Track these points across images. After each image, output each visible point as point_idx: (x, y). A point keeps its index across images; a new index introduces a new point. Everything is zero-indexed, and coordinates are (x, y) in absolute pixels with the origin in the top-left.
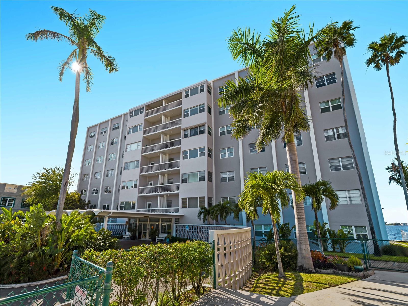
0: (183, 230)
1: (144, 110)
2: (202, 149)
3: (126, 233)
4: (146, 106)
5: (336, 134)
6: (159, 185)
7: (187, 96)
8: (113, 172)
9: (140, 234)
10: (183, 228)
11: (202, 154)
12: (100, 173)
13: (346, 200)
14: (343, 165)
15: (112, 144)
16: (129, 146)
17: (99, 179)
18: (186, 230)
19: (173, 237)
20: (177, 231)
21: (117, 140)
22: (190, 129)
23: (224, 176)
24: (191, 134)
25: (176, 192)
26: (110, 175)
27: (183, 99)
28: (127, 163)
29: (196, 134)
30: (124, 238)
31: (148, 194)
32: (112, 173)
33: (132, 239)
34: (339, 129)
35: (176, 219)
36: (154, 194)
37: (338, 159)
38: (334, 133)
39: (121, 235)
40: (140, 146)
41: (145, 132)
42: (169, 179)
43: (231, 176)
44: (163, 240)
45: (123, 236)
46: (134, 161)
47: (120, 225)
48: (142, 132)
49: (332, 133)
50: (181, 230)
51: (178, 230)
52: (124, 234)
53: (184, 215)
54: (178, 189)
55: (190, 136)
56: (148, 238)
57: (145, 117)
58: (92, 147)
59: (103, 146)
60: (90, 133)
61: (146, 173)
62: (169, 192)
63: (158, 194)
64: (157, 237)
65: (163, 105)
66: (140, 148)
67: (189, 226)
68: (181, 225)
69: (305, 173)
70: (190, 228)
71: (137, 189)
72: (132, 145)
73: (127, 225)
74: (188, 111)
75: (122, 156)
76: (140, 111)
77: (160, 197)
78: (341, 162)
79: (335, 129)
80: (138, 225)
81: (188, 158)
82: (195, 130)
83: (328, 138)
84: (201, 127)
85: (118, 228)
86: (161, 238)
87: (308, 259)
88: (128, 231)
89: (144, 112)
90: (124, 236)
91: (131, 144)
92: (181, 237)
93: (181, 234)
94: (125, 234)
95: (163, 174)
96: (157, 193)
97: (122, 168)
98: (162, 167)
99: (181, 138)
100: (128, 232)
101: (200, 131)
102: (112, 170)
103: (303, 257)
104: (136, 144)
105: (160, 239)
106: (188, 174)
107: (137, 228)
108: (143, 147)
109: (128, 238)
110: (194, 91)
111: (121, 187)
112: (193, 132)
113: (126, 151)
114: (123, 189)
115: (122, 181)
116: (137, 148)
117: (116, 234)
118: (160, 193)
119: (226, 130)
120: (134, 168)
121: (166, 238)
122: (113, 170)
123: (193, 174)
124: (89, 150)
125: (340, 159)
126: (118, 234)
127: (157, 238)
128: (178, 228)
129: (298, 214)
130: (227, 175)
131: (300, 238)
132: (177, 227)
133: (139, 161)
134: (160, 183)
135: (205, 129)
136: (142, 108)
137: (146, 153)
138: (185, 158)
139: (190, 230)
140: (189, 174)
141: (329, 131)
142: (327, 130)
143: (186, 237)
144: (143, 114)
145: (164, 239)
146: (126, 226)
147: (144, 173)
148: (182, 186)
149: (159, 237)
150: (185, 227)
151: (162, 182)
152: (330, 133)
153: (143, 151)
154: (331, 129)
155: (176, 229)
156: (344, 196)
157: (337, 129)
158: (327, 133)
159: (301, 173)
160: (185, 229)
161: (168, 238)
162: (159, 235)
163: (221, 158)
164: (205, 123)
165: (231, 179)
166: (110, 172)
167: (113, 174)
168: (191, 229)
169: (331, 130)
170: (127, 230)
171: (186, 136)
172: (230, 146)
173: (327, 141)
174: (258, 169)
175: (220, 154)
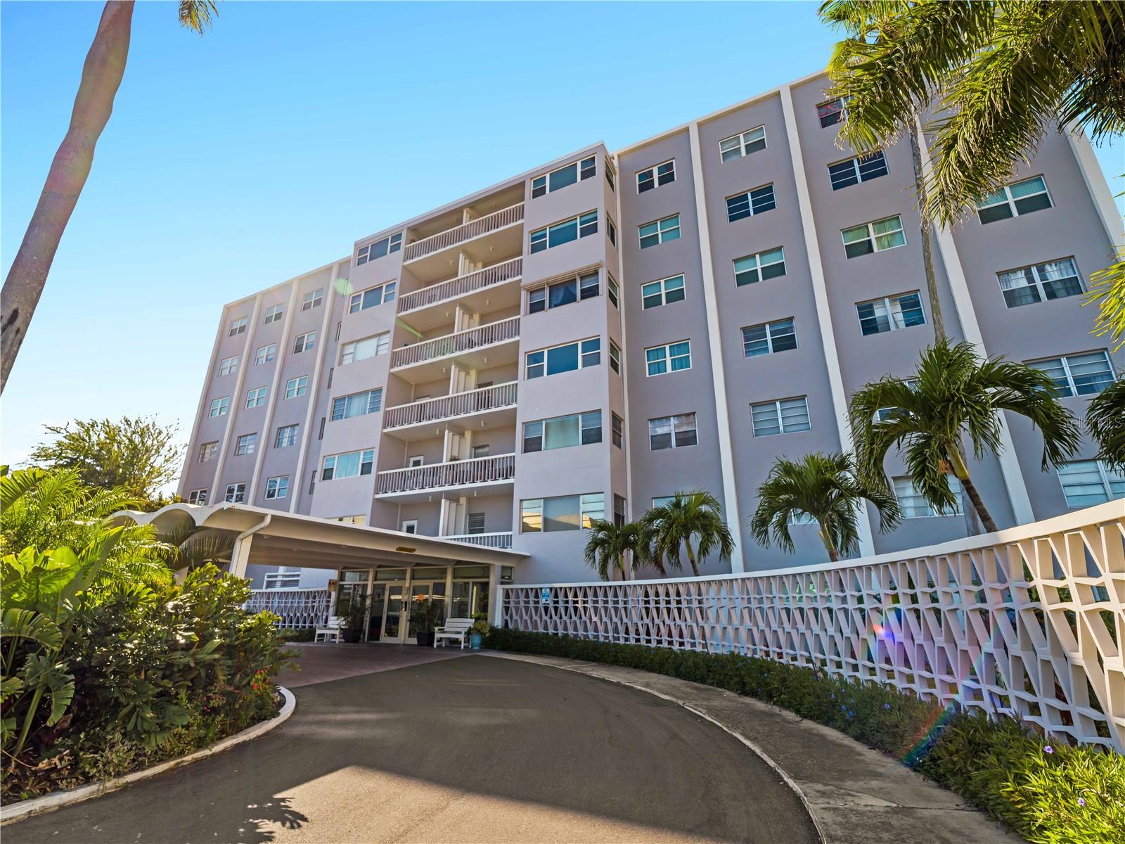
0: (532, 605)
1: (403, 241)
2: (593, 344)
3: (326, 622)
4: (408, 228)
5: (1038, 284)
6: (445, 463)
7: (539, 192)
8: (296, 433)
9: (376, 623)
10: (532, 598)
11: (593, 360)
12: (253, 436)
13: (1102, 492)
14: (1076, 380)
15: (298, 349)
16: (349, 349)
17: (251, 454)
18: (541, 606)
19: (493, 629)
20: (507, 609)
21: (312, 338)
22: (551, 288)
23: (660, 431)
24: (555, 302)
25: (501, 482)
26: (285, 442)
27: (529, 202)
28: (343, 398)
29: (570, 298)
30: (321, 635)
31: (408, 492)
32: (292, 437)
33: (347, 641)
34: (1048, 267)
35: (503, 568)
36: (427, 490)
37: (1057, 359)
38: (1031, 280)
39: (311, 627)
40: (387, 346)
41: (404, 305)
42: (476, 448)
43: (686, 428)
44: (457, 641)
45: (318, 632)
46: (366, 392)
47: (308, 595)
48: (394, 303)
49: (1024, 283)
50: (522, 604)
51: (512, 605)
52: (322, 623)
53: (529, 556)
54: (510, 472)
55: (550, 307)
56: (403, 635)
57: (405, 261)
58: (235, 362)
59: (269, 357)
60: (232, 322)
61: (402, 427)
62: (479, 484)
63: (441, 492)
64: (436, 629)
65: (464, 224)
66: (385, 351)
67: (551, 589)
68: (522, 589)
70: (556, 596)
71: (371, 478)
72: (362, 345)
73: (334, 594)
74: (544, 236)
75: (327, 382)
76: (390, 245)
77: (448, 502)
78: (1067, 370)
79: (1034, 270)
80: (369, 592)
81: (542, 375)
82: (567, 289)
83: (1012, 298)
84: (586, 280)
85: (303, 605)
86: (451, 632)
88: (337, 614)
89: (403, 247)
90: (320, 629)
91: (358, 341)
92: (521, 628)
93: (521, 617)
94: (324, 624)
95: (458, 429)
96: (437, 489)
97: (324, 419)
98: (456, 406)
99: (519, 314)
100: (335, 618)
101: (581, 290)
102: (293, 426)
104: (374, 342)
105: (446, 638)
106: (544, 423)
107: (368, 602)
108: (394, 348)
109: (333, 636)
110: (563, 176)
111: (319, 475)
112: (561, 295)
113: (340, 364)
114: (324, 479)
115: (322, 454)
116: (377, 351)
117: (294, 624)
118: (447, 488)
119: (663, 292)
120: (365, 413)
121: (469, 633)
122: (297, 428)
123: (563, 423)
124: (226, 372)
125: (1064, 361)
126: (300, 625)
127: (438, 636)
128: (512, 599)
130: (670, 428)
132: (507, 595)
133: (380, 390)
134: (449, 458)
135: (600, 283)
136: (399, 236)
137: (404, 367)
138: (534, 373)
139: (556, 602)
140: (546, 424)
141: (1012, 276)
142: (1007, 272)
143: (541, 630)
144: (400, 253)
145: (461, 637)
146: (330, 596)
147: (397, 428)
148: (524, 462)
149: (442, 631)
150: (537, 593)
151: (455, 454)
152: (1019, 282)
153: (396, 359)
154: (1020, 269)
155: (505, 602)
156: (1093, 478)
157: (1041, 269)
158: (1007, 282)
160: (537, 602)
161: (479, 632)
162: (443, 625)
163: (648, 375)
164: (600, 265)
165: (686, 439)
166: (287, 433)
167: (295, 438)
168: (561, 598)
169: (1021, 274)
170: (331, 610)
171: (536, 307)
172: (678, 337)
173: (1010, 305)
174: (778, 404)
175: (647, 363)
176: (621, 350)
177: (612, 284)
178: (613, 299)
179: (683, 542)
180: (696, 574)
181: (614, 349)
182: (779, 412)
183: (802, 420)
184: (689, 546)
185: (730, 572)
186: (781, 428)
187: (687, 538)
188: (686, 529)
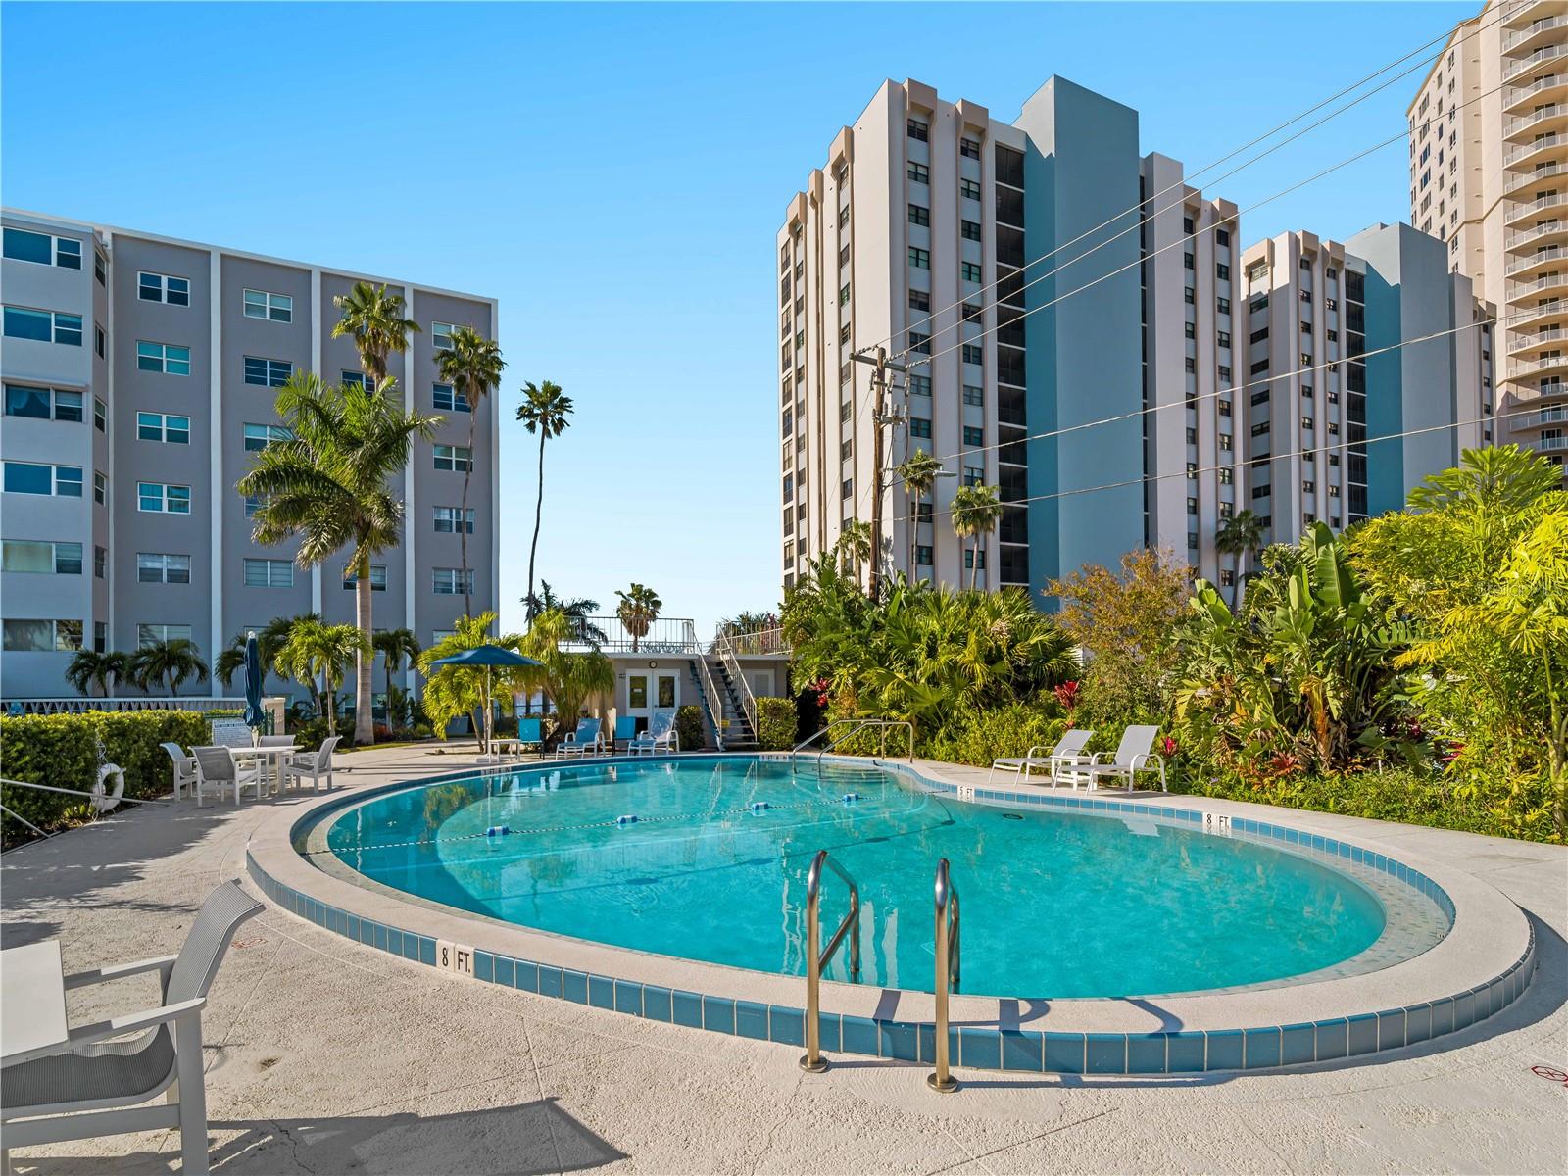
2: (71, 472)
5: (454, 521)
11: (70, 490)
14: (456, 586)
22: (9, 389)
23: (151, 565)
24: (15, 407)
29: (40, 412)
34: (461, 511)
37: (450, 570)
38: (451, 517)
43: (178, 567)
49: (447, 518)
55: (6, 411)
69: (383, 588)
78: (453, 579)
79: (454, 511)
82: (32, 396)
83: (439, 525)
84: (64, 398)
87: (369, 732)
101: (58, 408)
103: (362, 731)
106: (1, 543)
112: (24, 402)
119: (164, 428)
129: (362, 678)
130: (161, 564)
131: (361, 708)
135: (84, 406)
140: (5, 545)
141: (442, 511)
142: (440, 507)
152: (445, 516)
154: (447, 507)
157: (458, 511)
158: (439, 513)
159: (373, 588)
163: (139, 509)
164: (86, 388)
165: (179, 577)
169: (447, 511)
172: (178, 482)
173: (436, 530)
174: (269, 563)
175: (139, 497)
176: (107, 477)
177: (99, 406)
178: (99, 423)
179: (165, 672)
180: (175, 696)
181: (99, 480)
182: (269, 569)
183: (286, 578)
184: (170, 675)
185: (210, 695)
186: (269, 582)
187: (169, 670)
188: (169, 665)
